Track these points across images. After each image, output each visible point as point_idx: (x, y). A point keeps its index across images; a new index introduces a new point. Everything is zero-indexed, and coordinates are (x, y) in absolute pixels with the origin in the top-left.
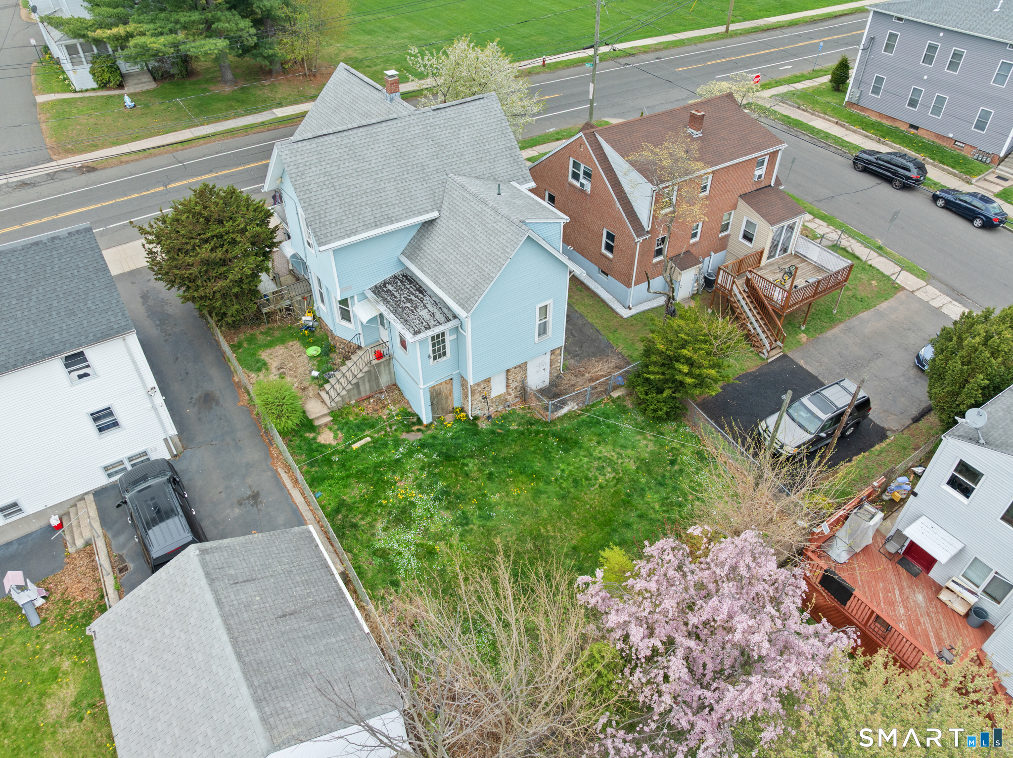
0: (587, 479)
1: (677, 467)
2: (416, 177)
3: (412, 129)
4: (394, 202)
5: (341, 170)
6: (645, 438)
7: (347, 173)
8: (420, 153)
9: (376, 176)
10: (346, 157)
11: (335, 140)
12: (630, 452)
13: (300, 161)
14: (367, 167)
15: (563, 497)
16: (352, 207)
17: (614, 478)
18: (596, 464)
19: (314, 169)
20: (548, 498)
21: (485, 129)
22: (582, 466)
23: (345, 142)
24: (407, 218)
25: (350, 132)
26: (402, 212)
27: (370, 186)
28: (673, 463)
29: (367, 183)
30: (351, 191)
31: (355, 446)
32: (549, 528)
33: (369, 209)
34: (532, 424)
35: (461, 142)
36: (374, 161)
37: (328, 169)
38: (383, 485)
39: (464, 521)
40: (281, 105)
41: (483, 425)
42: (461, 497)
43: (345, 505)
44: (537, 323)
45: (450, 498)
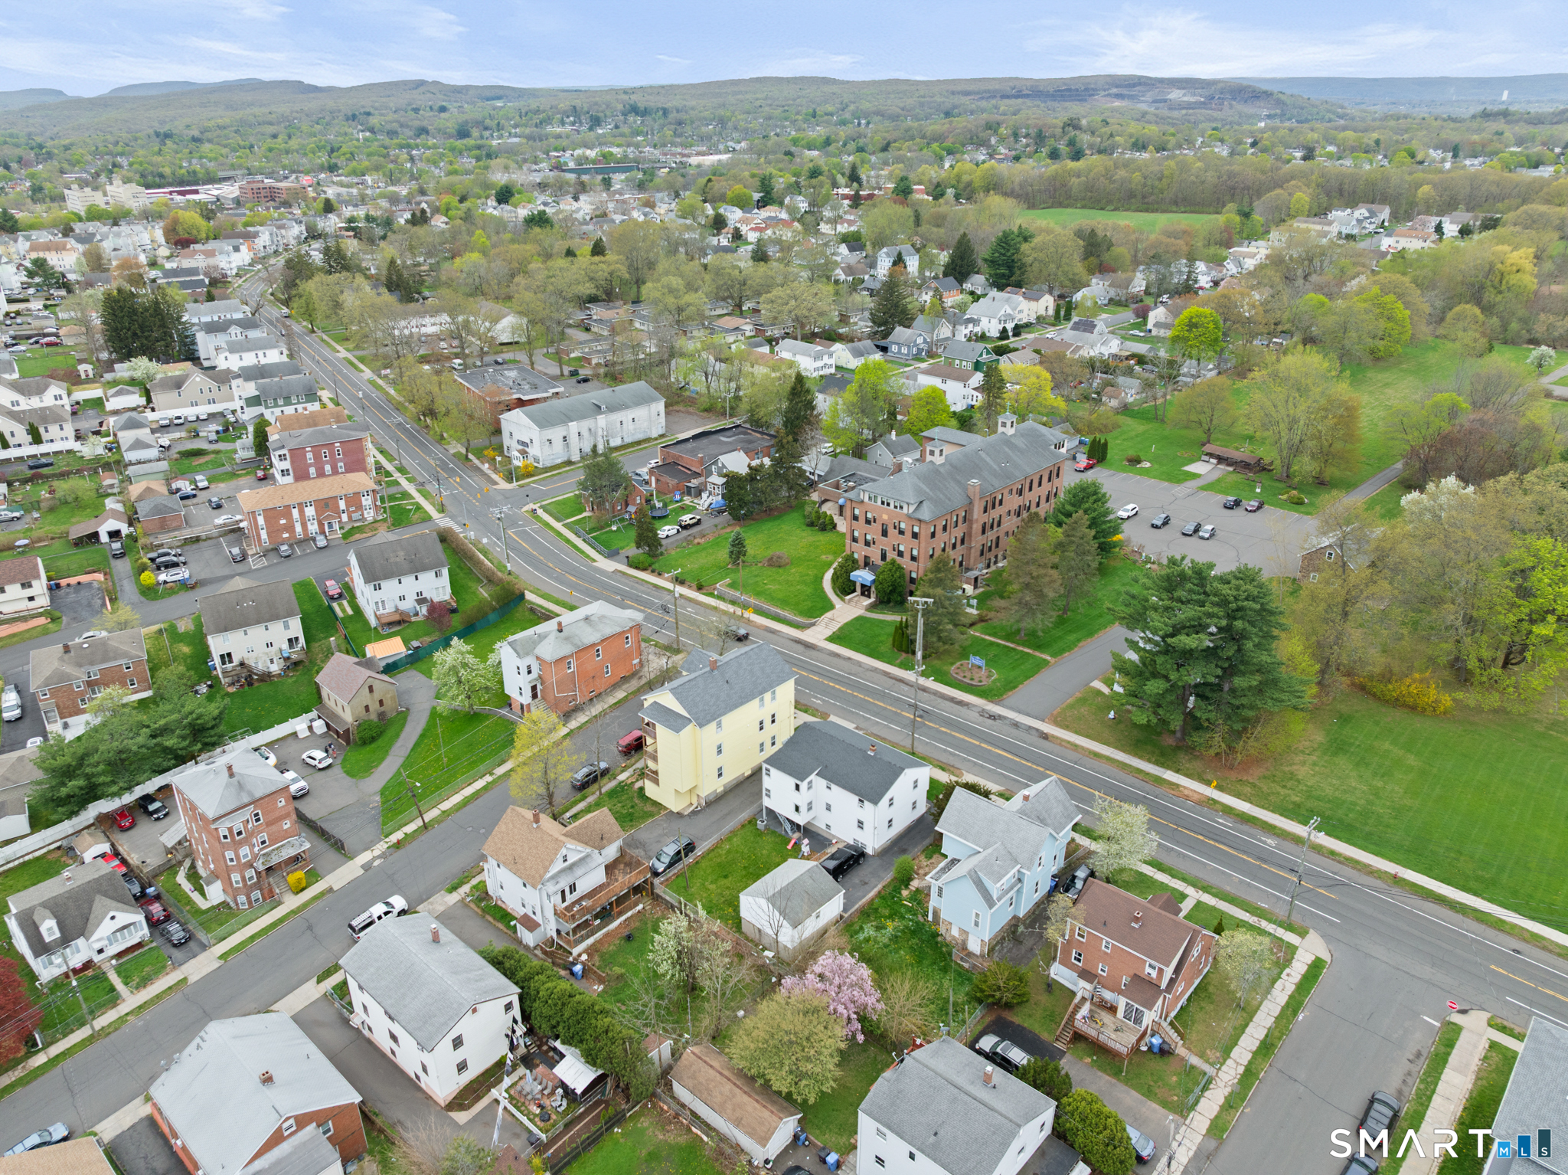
2: (989, 833)
3: (1004, 817)
4: (972, 834)
6: (963, 997)
8: (998, 827)
9: (976, 821)
10: (973, 808)
11: (975, 800)
12: (951, 993)
13: (958, 797)
14: (976, 816)
16: (958, 824)
19: (960, 803)
22: (933, 977)
23: (977, 803)
24: (971, 843)
26: (971, 838)
27: (971, 822)
30: (963, 819)
31: (905, 902)
33: (963, 829)
34: (948, 955)
35: (1017, 836)
36: (981, 816)
37: (964, 807)
38: (891, 917)
39: (886, 946)
40: (1177, 771)
41: (939, 939)
42: (896, 942)
43: (876, 910)
44: (974, 918)
45: (895, 939)
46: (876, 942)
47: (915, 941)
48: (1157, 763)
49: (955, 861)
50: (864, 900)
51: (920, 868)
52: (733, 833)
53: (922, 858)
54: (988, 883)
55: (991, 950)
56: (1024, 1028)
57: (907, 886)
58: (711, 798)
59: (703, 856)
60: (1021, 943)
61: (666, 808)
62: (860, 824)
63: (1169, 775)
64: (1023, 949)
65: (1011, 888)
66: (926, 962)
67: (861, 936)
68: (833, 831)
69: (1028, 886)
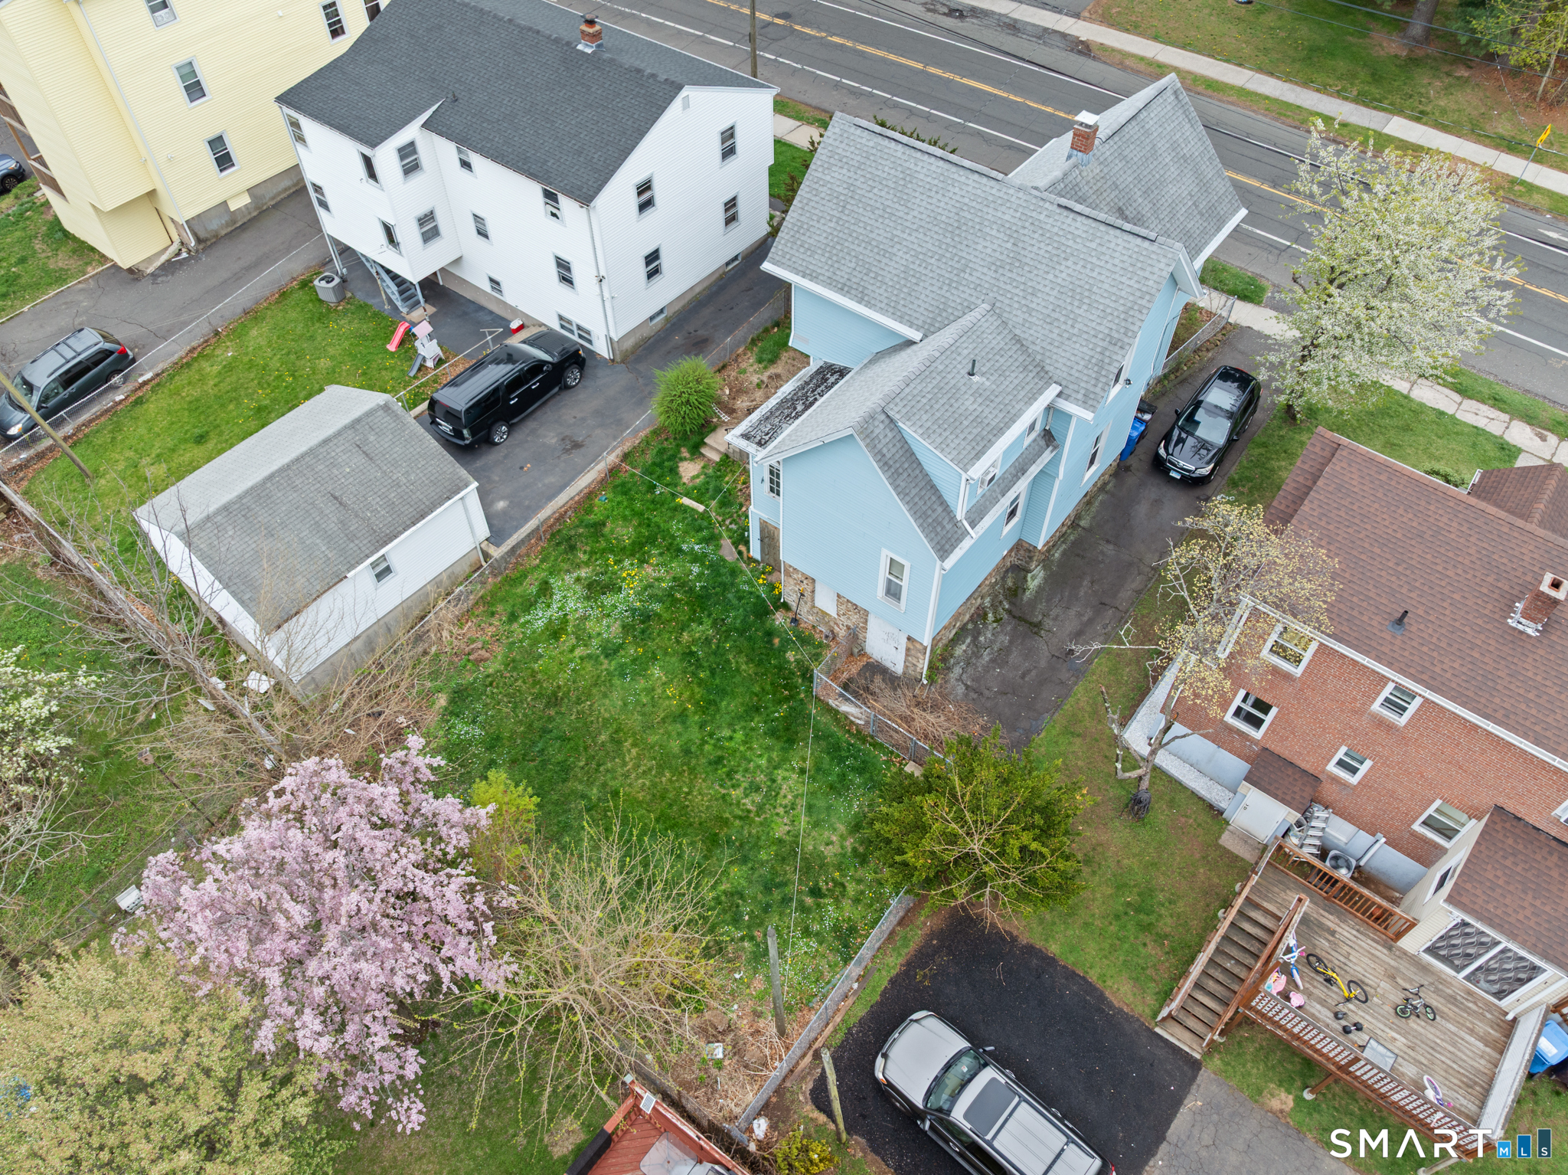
0: (730, 775)
1: (809, 901)
2: (943, 273)
3: (1003, 209)
4: (887, 280)
5: (871, 195)
6: (842, 837)
7: (872, 202)
8: (979, 247)
9: (898, 233)
10: (890, 184)
11: (899, 154)
12: (803, 822)
13: (840, 151)
14: (901, 214)
15: (687, 752)
16: (839, 247)
17: (749, 811)
18: (761, 778)
19: (844, 171)
20: (679, 734)
21: (1106, 286)
22: (750, 761)
23: (907, 165)
24: (881, 311)
25: (926, 157)
26: (882, 298)
27: (880, 239)
28: (816, 892)
29: (881, 232)
30: (856, 228)
31: (686, 501)
32: (634, 751)
33: (853, 265)
34: (803, 676)
35: (1050, 277)
36: (915, 213)
37: (858, 183)
38: (638, 550)
39: (610, 651)
40: (1419, 117)
41: (780, 619)
42: (644, 636)
43: (597, 528)
44: (883, 573)
45: (640, 624)
46: (583, 638)
47: (702, 629)
48: (1363, 99)
49: (830, 375)
50: (562, 499)
51: (738, 391)
52: (252, 315)
53: (749, 362)
54: (936, 462)
55: (941, 662)
56: (1051, 961)
57: (696, 450)
58: (215, 225)
59: (158, 382)
60: (1035, 627)
61: (104, 258)
62: (564, 271)
63: (1399, 127)
64: (1044, 648)
65: (1020, 469)
66: (730, 706)
67: (540, 618)
68: (510, 297)
69: (1074, 447)
